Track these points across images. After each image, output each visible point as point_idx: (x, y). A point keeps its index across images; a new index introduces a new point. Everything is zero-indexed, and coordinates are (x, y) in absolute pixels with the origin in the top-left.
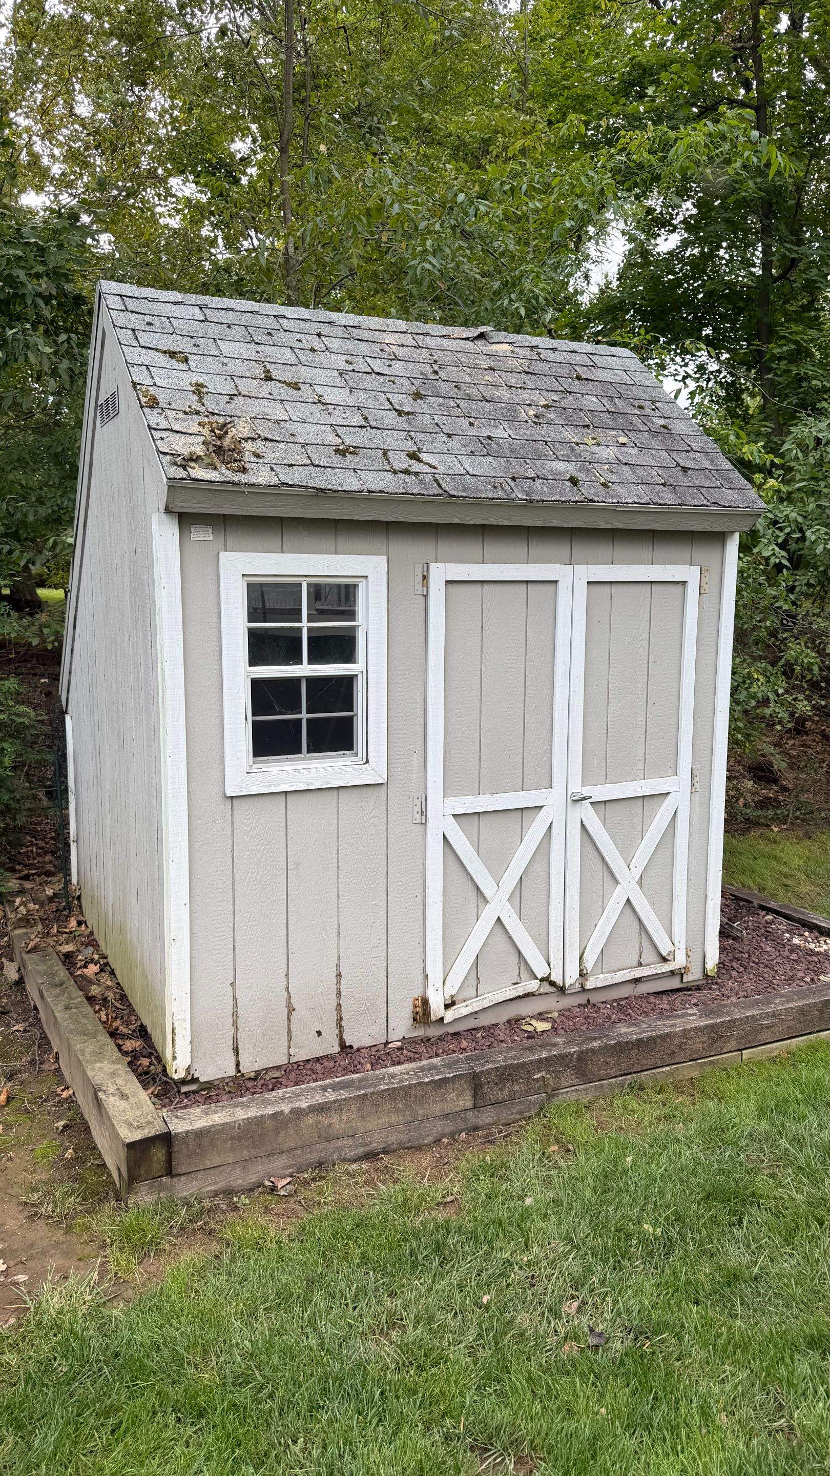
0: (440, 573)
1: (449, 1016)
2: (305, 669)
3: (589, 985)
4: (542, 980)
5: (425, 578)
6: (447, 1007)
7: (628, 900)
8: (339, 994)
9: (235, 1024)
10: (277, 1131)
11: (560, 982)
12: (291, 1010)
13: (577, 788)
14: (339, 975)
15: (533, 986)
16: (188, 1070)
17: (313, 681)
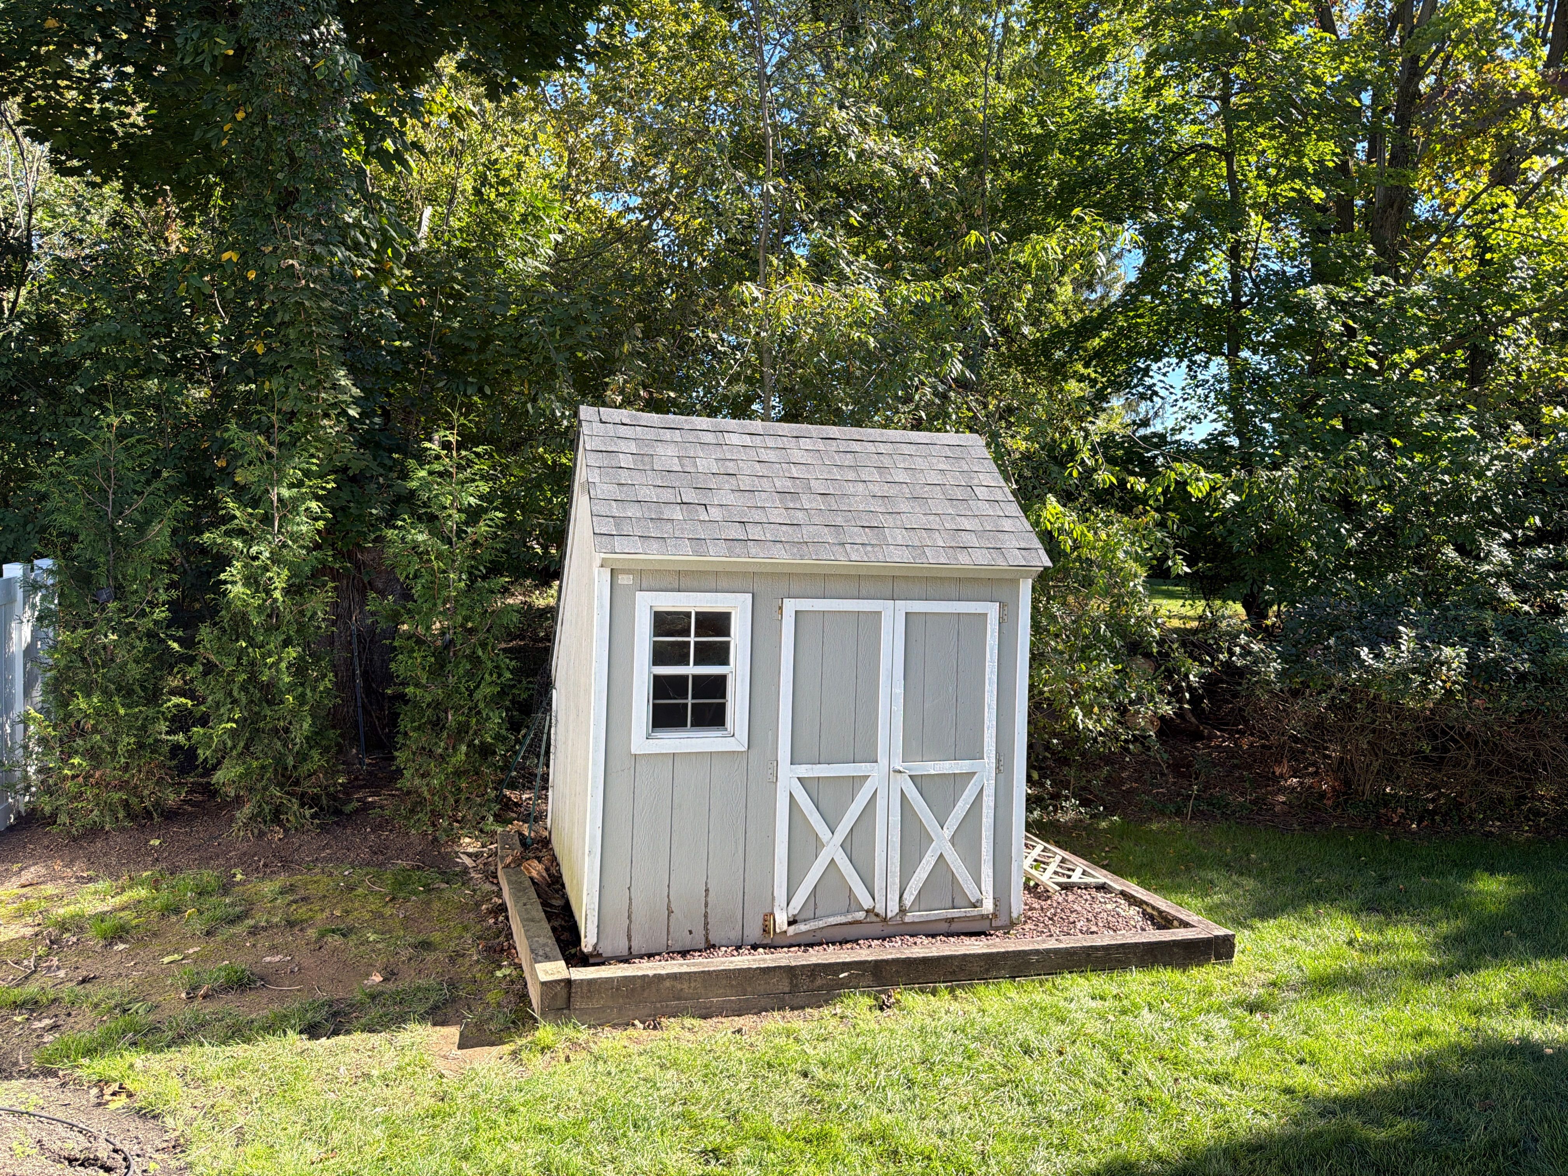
0: (790, 606)
1: (792, 930)
2: (691, 670)
3: (907, 920)
4: (867, 911)
5: (781, 608)
6: (790, 923)
7: (941, 855)
8: (706, 905)
9: (629, 917)
10: (643, 989)
11: (882, 912)
12: (670, 912)
13: (898, 765)
14: (707, 890)
15: (861, 915)
16: (595, 947)
17: (696, 678)
